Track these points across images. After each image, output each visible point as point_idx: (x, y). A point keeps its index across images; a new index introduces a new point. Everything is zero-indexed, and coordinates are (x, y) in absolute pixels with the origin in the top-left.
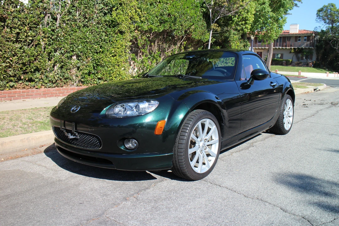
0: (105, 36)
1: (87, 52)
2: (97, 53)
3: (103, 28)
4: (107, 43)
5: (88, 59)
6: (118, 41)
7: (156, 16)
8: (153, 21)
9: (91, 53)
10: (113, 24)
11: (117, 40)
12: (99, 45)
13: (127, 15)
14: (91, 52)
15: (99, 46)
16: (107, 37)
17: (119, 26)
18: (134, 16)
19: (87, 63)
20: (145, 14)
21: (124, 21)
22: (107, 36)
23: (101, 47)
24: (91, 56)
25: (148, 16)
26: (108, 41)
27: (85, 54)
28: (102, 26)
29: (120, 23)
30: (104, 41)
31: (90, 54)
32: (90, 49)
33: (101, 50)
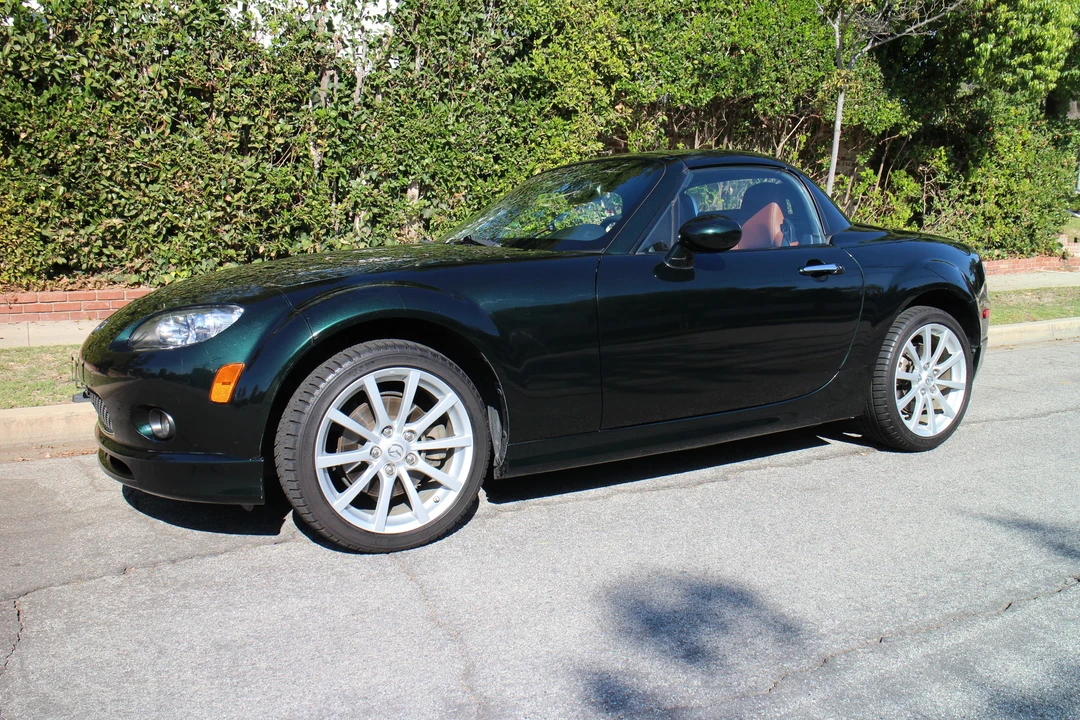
0: (511, 125)
1: (449, 176)
2: (485, 177)
3: (500, 100)
4: (517, 145)
5: (456, 194)
6: (553, 140)
7: (688, 58)
8: (674, 72)
9: (463, 177)
10: (537, 88)
11: (549, 138)
12: (492, 152)
13: (582, 57)
14: (464, 173)
15: (491, 155)
16: (515, 129)
17: (557, 93)
18: (606, 60)
19: (453, 208)
20: (644, 50)
21: (573, 76)
22: (517, 126)
23: (497, 159)
24: (466, 188)
25: (658, 57)
26: (520, 141)
27: (446, 181)
28: (497, 97)
29: (558, 83)
30: (508, 141)
31: (459, 179)
32: (459, 167)
33: (496, 167)
